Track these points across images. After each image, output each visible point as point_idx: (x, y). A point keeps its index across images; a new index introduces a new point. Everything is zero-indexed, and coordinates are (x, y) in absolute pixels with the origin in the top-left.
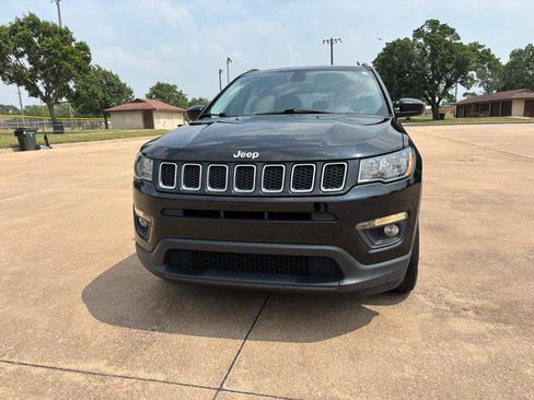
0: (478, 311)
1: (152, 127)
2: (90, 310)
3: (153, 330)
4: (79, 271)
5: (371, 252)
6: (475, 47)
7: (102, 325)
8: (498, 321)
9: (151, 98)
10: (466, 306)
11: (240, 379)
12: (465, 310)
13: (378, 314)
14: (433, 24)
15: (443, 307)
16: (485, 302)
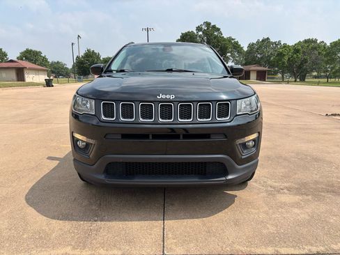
0: (289, 189)
1: (23, 80)
2: (38, 211)
3: (96, 221)
4: (14, 184)
5: (243, 157)
6: (230, 39)
7: (54, 221)
8: (302, 194)
9: (22, 59)
10: (282, 187)
11: (173, 247)
12: (282, 189)
13: (236, 196)
14: (208, 24)
15: (269, 189)
16: (290, 184)
